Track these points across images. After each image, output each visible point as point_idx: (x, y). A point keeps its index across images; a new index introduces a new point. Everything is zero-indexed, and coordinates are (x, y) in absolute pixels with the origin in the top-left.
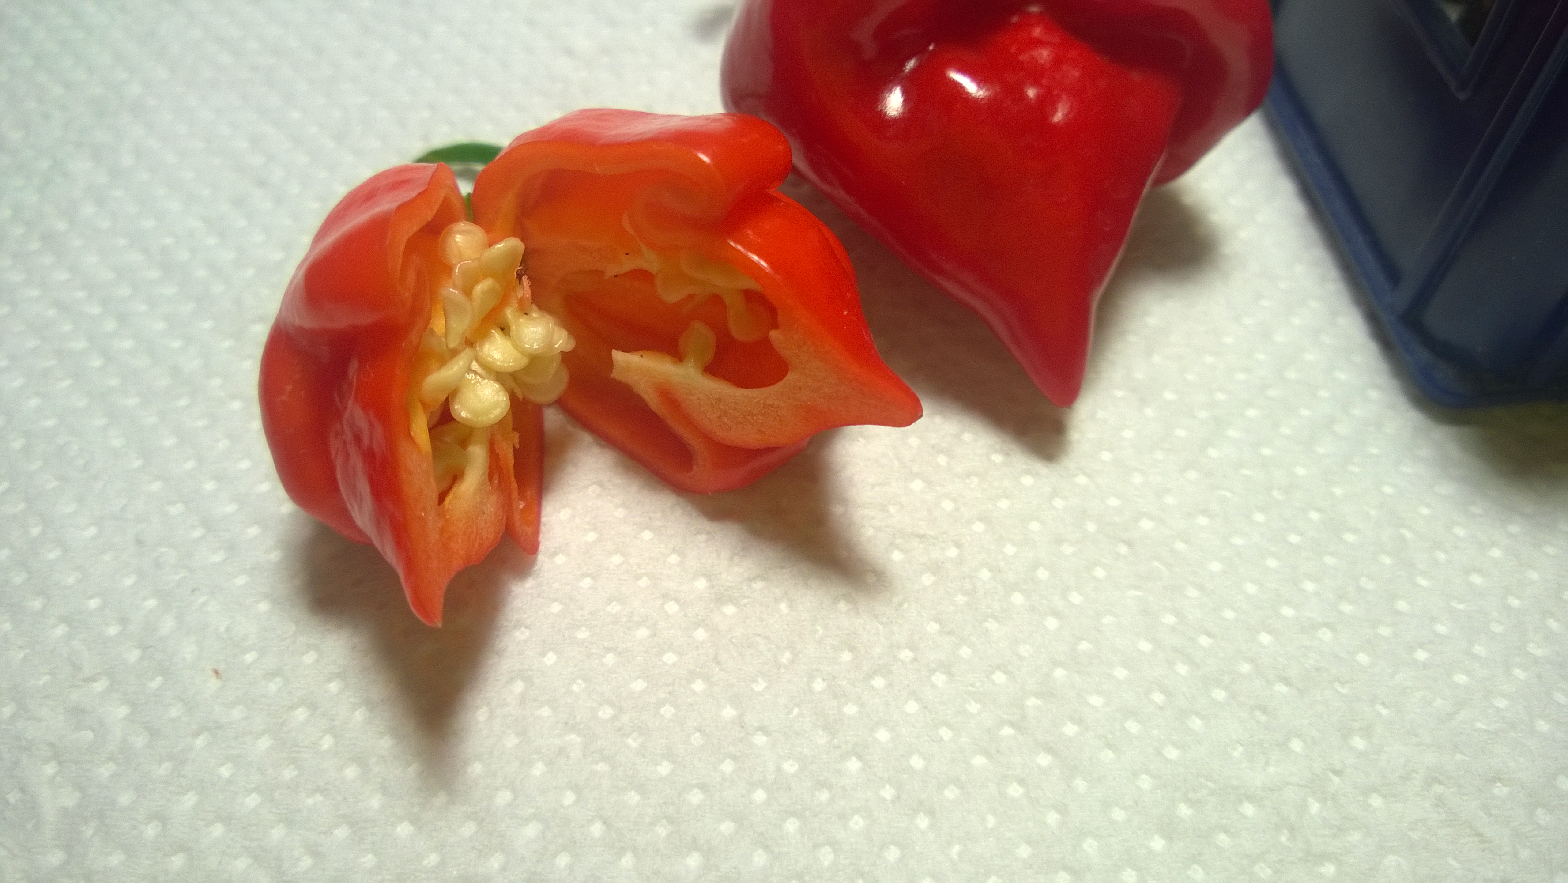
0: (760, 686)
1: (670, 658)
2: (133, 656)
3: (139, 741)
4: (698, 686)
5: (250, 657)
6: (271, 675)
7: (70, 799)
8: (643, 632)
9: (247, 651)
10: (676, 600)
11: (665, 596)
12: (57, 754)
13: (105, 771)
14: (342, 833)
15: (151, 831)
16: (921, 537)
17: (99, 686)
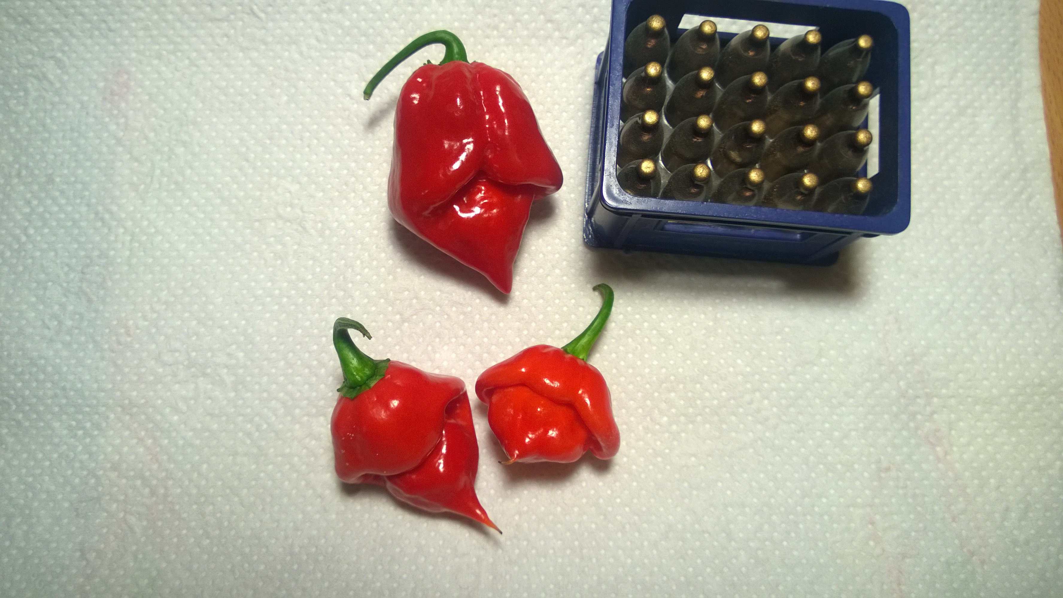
0: (414, 348)
1: (389, 339)
2: (242, 339)
3: (249, 363)
4: (397, 347)
5: (275, 339)
6: (281, 344)
7: (233, 379)
8: (382, 332)
9: (273, 337)
10: (391, 322)
11: (388, 321)
12: (226, 366)
13: (241, 371)
14: (306, 387)
15: (257, 387)
16: (461, 304)
17: (234, 347)
